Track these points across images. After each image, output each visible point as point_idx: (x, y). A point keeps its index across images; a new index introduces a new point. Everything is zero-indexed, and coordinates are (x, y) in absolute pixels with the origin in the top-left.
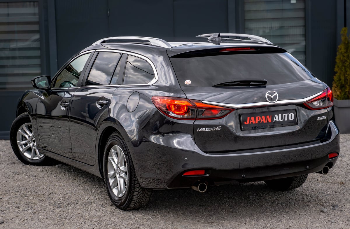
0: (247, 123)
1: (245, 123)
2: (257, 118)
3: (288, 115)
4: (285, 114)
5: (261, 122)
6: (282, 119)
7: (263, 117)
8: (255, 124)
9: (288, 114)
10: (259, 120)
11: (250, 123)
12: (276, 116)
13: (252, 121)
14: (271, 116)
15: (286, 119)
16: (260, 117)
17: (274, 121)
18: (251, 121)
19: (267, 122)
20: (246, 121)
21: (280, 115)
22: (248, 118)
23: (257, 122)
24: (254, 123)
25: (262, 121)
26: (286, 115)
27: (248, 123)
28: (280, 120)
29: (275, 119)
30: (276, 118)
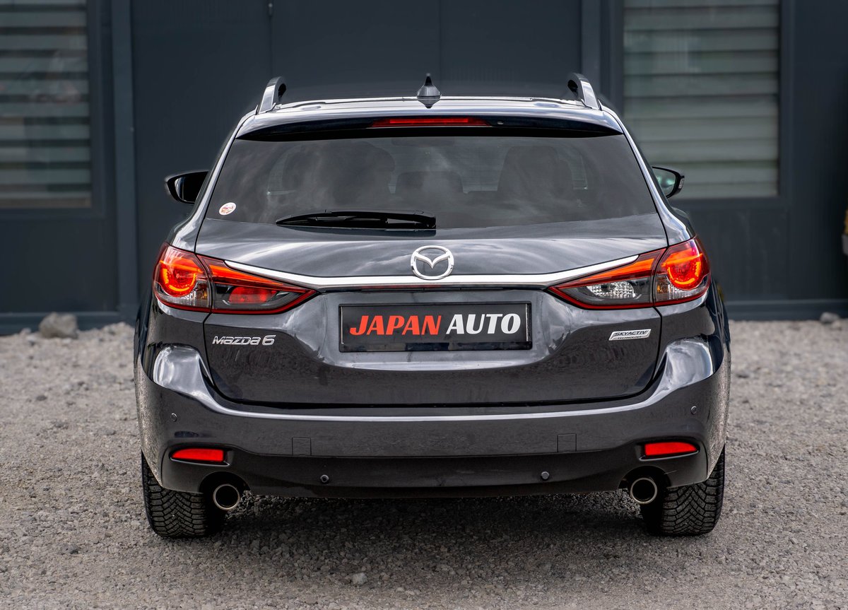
0: (357, 331)
1: (353, 331)
2: (392, 319)
3: (499, 320)
4: (488, 315)
5: (404, 333)
6: (476, 328)
7: (414, 319)
8: (385, 336)
9: (501, 315)
10: (399, 326)
11: (368, 333)
12: (458, 318)
13: (375, 326)
14: (440, 317)
15: (491, 330)
16: (401, 320)
17: (448, 332)
18: (371, 328)
19: (423, 333)
20: (357, 325)
21: (472, 318)
22: (365, 319)
23: (390, 332)
24: (380, 331)
25: (407, 328)
26: (494, 318)
27: (361, 331)
28: (470, 330)
29: (451, 327)
30: (455, 325)
